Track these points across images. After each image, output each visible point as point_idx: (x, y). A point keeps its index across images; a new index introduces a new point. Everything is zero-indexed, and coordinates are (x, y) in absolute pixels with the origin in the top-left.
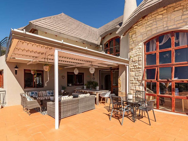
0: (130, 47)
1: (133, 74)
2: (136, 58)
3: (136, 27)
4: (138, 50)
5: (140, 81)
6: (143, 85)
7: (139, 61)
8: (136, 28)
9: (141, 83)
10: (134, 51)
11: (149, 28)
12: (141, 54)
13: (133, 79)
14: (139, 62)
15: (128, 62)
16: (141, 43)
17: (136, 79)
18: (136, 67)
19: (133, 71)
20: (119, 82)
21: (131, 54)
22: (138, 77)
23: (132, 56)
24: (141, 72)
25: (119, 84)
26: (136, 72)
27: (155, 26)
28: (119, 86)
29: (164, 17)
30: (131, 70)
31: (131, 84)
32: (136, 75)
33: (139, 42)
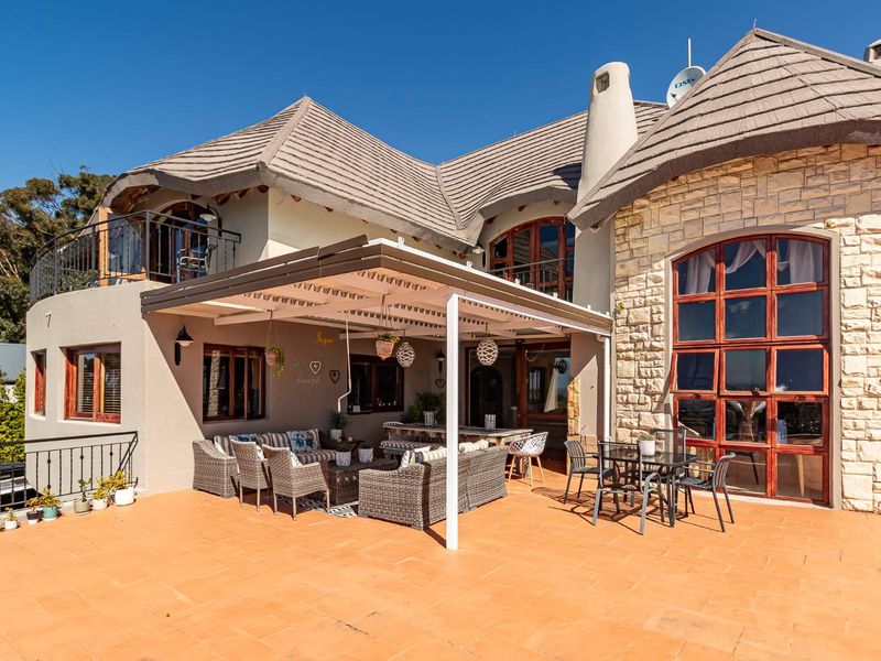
0: (619, 272)
1: (629, 368)
2: (644, 314)
3: (645, 202)
4: (650, 284)
5: (658, 397)
6: (667, 411)
7: (653, 323)
8: (642, 207)
9: (660, 402)
10: (633, 287)
11: (693, 215)
12: (662, 300)
13: (631, 388)
14: (656, 327)
15: (609, 325)
16: (662, 263)
17: (642, 390)
18: (640, 346)
19: (628, 359)
20: (570, 399)
21: (620, 296)
22: (650, 382)
23: (625, 305)
24: (662, 363)
25: (569, 404)
26: (643, 363)
27: (715, 211)
28: (571, 414)
29: (745, 183)
30: (619, 355)
31: (621, 407)
32: (644, 375)
33: (653, 258)
